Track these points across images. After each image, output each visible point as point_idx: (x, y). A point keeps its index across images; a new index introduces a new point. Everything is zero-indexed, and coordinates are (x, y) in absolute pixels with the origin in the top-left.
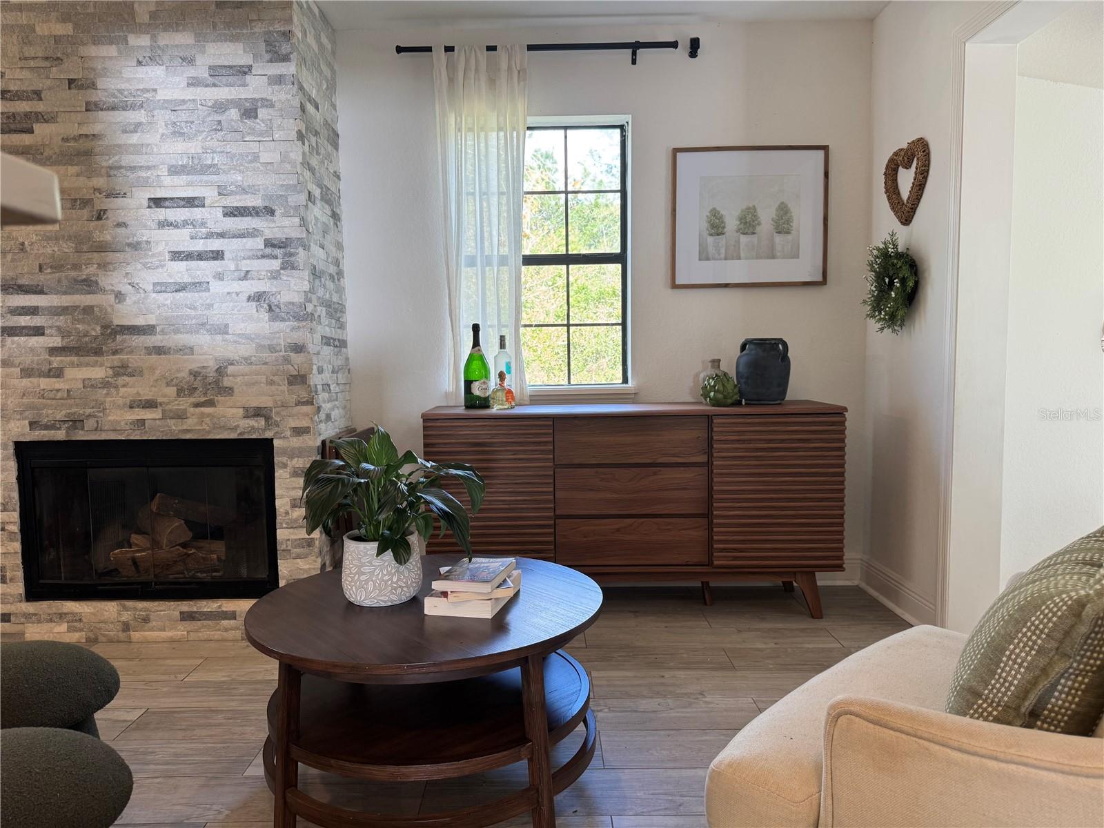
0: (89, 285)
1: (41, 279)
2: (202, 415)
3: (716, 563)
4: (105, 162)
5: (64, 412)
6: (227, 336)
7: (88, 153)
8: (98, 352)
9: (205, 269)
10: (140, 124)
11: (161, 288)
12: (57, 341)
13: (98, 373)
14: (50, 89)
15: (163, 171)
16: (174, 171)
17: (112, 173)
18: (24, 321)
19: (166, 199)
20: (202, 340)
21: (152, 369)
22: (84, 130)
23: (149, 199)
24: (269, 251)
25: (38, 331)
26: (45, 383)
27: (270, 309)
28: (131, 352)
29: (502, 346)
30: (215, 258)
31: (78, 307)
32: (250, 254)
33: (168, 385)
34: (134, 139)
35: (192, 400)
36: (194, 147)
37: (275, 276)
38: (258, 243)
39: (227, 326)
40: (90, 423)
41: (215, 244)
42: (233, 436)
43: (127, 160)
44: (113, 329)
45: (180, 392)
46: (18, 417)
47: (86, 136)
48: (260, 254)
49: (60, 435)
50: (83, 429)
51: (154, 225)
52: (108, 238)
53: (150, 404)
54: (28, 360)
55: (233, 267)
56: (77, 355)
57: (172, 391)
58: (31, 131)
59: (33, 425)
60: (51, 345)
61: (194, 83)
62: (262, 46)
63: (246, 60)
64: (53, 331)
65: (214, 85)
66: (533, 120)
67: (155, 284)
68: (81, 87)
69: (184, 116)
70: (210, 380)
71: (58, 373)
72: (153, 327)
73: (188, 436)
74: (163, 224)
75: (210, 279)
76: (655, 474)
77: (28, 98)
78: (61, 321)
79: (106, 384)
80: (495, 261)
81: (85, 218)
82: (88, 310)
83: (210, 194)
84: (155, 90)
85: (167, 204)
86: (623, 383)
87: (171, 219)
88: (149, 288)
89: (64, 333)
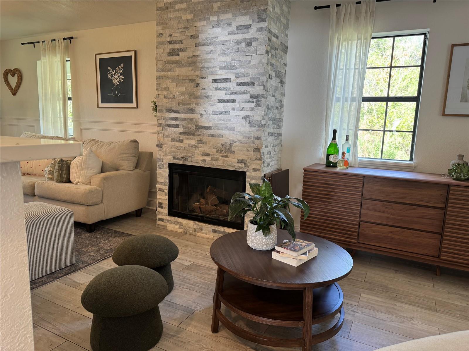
0: (192, 111)
1: (179, 108)
2: (224, 160)
3: (442, 257)
4: (200, 65)
5: (183, 155)
6: (234, 132)
7: (195, 62)
8: (193, 135)
9: (230, 105)
10: (212, 50)
11: (214, 113)
12: (182, 130)
13: (193, 142)
14: (185, 39)
15: (218, 68)
16: (222, 68)
17: (202, 69)
18: (173, 122)
19: (218, 79)
20: (226, 133)
21: (209, 142)
22: (194, 54)
23: (213, 79)
24: (251, 99)
25: (177, 126)
26: (178, 144)
27: (250, 123)
28: (203, 136)
29: (347, 140)
30: (233, 102)
31: (189, 118)
32: (244, 101)
33: (214, 148)
34: (209, 56)
35: (221, 154)
36: (228, 59)
37: (252, 109)
38: (247, 96)
39: (234, 128)
40: (190, 159)
41: (233, 97)
42: (233, 169)
43: (207, 64)
44: (198, 127)
45: (218, 151)
46: (170, 155)
47: (195, 56)
48: (248, 100)
49: (181, 162)
50: (188, 161)
51: (214, 89)
52: (199, 94)
53: (208, 155)
54: (174, 136)
55: (238, 106)
56: (187, 135)
57: (215, 151)
58: (178, 55)
59: (174, 158)
60: (180, 131)
61: (231, 33)
62: (256, 16)
63: (250, 22)
64: (181, 126)
65: (238, 34)
66: (374, 35)
67: (212, 111)
68: (195, 38)
69: (226, 47)
70: (227, 148)
71: (181, 141)
72: (211, 127)
73: (219, 167)
74: (217, 89)
75: (230, 110)
76: (414, 209)
77: (179, 43)
78: (184, 123)
79: (195, 146)
80: (349, 99)
81: (193, 86)
82: (192, 120)
83: (232, 77)
84: (217, 37)
85: (218, 81)
86: (410, 161)
87: (219, 87)
88: (211, 112)
89: (184, 127)
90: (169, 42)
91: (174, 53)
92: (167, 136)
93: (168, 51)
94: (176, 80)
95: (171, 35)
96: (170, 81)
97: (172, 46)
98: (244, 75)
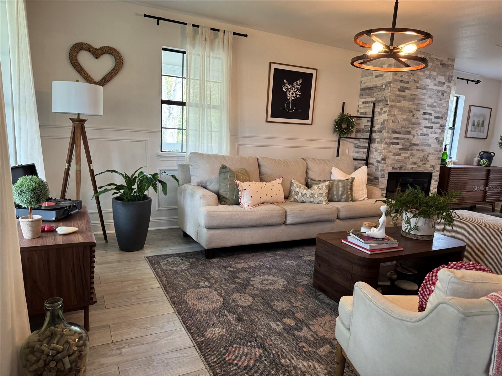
0: (409, 133)
1: (401, 130)
2: (424, 166)
4: (417, 102)
5: (400, 165)
6: (430, 148)
7: (414, 99)
8: (408, 150)
9: (430, 130)
10: (425, 93)
11: (422, 135)
12: (400, 146)
13: (407, 155)
14: (410, 81)
15: (426, 106)
16: (429, 106)
17: (418, 105)
18: (396, 141)
19: (426, 113)
20: (425, 148)
21: (416, 155)
22: (415, 93)
23: (423, 112)
24: (440, 127)
25: (398, 144)
26: (397, 157)
27: (438, 142)
28: (413, 150)
30: (431, 128)
31: (406, 138)
32: (437, 128)
33: (419, 159)
34: (423, 97)
35: (422, 163)
36: (432, 101)
38: (438, 125)
39: (431, 145)
40: (404, 168)
41: (432, 125)
42: (427, 172)
43: (421, 102)
45: (421, 160)
46: (390, 166)
47: (415, 95)
48: (439, 128)
49: (398, 171)
50: (402, 169)
51: (423, 119)
52: (414, 121)
53: (415, 164)
54: (394, 151)
55: (434, 131)
56: (404, 150)
57: (419, 160)
58: (405, 92)
59: (393, 168)
60: (399, 148)
61: (435, 85)
62: (447, 78)
63: (444, 81)
64: (401, 144)
65: (438, 86)
67: (421, 134)
68: (415, 82)
69: (432, 93)
70: (426, 158)
71: (399, 155)
72: (418, 144)
73: (420, 172)
74: (425, 119)
75: (429, 133)
77: (406, 83)
78: (403, 141)
79: (408, 158)
81: (411, 116)
82: (408, 139)
83: (433, 112)
84: (428, 85)
85: (426, 114)
87: (426, 118)
88: (419, 134)
89: (403, 145)
90: (400, 80)
91: (402, 89)
92: (390, 152)
93: (399, 87)
94: (401, 109)
95: (402, 76)
96: (397, 110)
97: (401, 84)
98: (439, 112)
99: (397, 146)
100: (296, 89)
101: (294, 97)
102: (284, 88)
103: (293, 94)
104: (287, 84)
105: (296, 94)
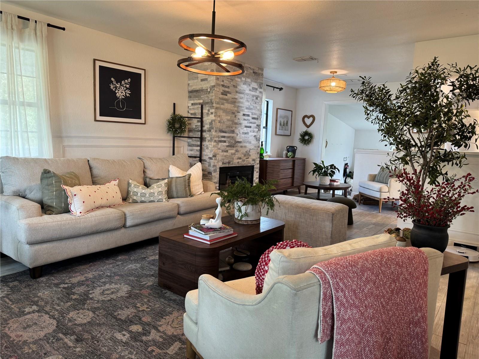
0: (233, 132)
1: (226, 130)
2: (247, 161)
4: (237, 104)
5: (228, 160)
6: (251, 144)
7: (235, 102)
8: (234, 147)
10: (243, 97)
12: (227, 144)
13: (233, 151)
14: (231, 86)
15: (245, 108)
16: (247, 108)
17: (239, 107)
18: (223, 139)
19: (245, 114)
20: (247, 145)
21: (241, 151)
22: (235, 97)
23: (243, 114)
24: (257, 127)
25: (225, 142)
26: (225, 154)
27: (256, 139)
28: (238, 147)
30: (250, 128)
31: (231, 136)
32: (254, 127)
33: (243, 154)
34: (242, 100)
35: (246, 157)
36: (249, 104)
38: (255, 125)
39: (251, 142)
40: (231, 163)
41: (250, 125)
42: (250, 165)
43: (240, 105)
45: (244, 155)
46: (221, 161)
47: (235, 98)
49: (227, 165)
50: (230, 164)
51: (243, 119)
52: (236, 121)
53: (240, 158)
54: (223, 148)
55: (252, 130)
56: (231, 147)
57: (243, 155)
58: (227, 95)
59: (223, 163)
61: (250, 90)
62: (259, 84)
63: (257, 87)
64: (227, 142)
65: (253, 91)
67: (242, 132)
68: (235, 87)
69: (248, 97)
70: (248, 153)
71: (227, 151)
72: (241, 141)
73: (244, 165)
74: (244, 120)
75: (249, 132)
77: (227, 88)
78: (228, 139)
79: (234, 154)
81: (234, 117)
82: (233, 137)
83: (250, 114)
84: (245, 90)
87: (245, 119)
88: (241, 133)
89: (229, 142)
90: (222, 85)
91: (225, 93)
92: (219, 149)
93: (222, 91)
94: (225, 111)
95: (223, 81)
96: (222, 111)
97: (223, 88)
98: (255, 114)
99: (224, 143)
100: (125, 88)
101: (123, 96)
102: (112, 87)
103: (122, 93)
104: (115, 83)
105: (125, 93)
